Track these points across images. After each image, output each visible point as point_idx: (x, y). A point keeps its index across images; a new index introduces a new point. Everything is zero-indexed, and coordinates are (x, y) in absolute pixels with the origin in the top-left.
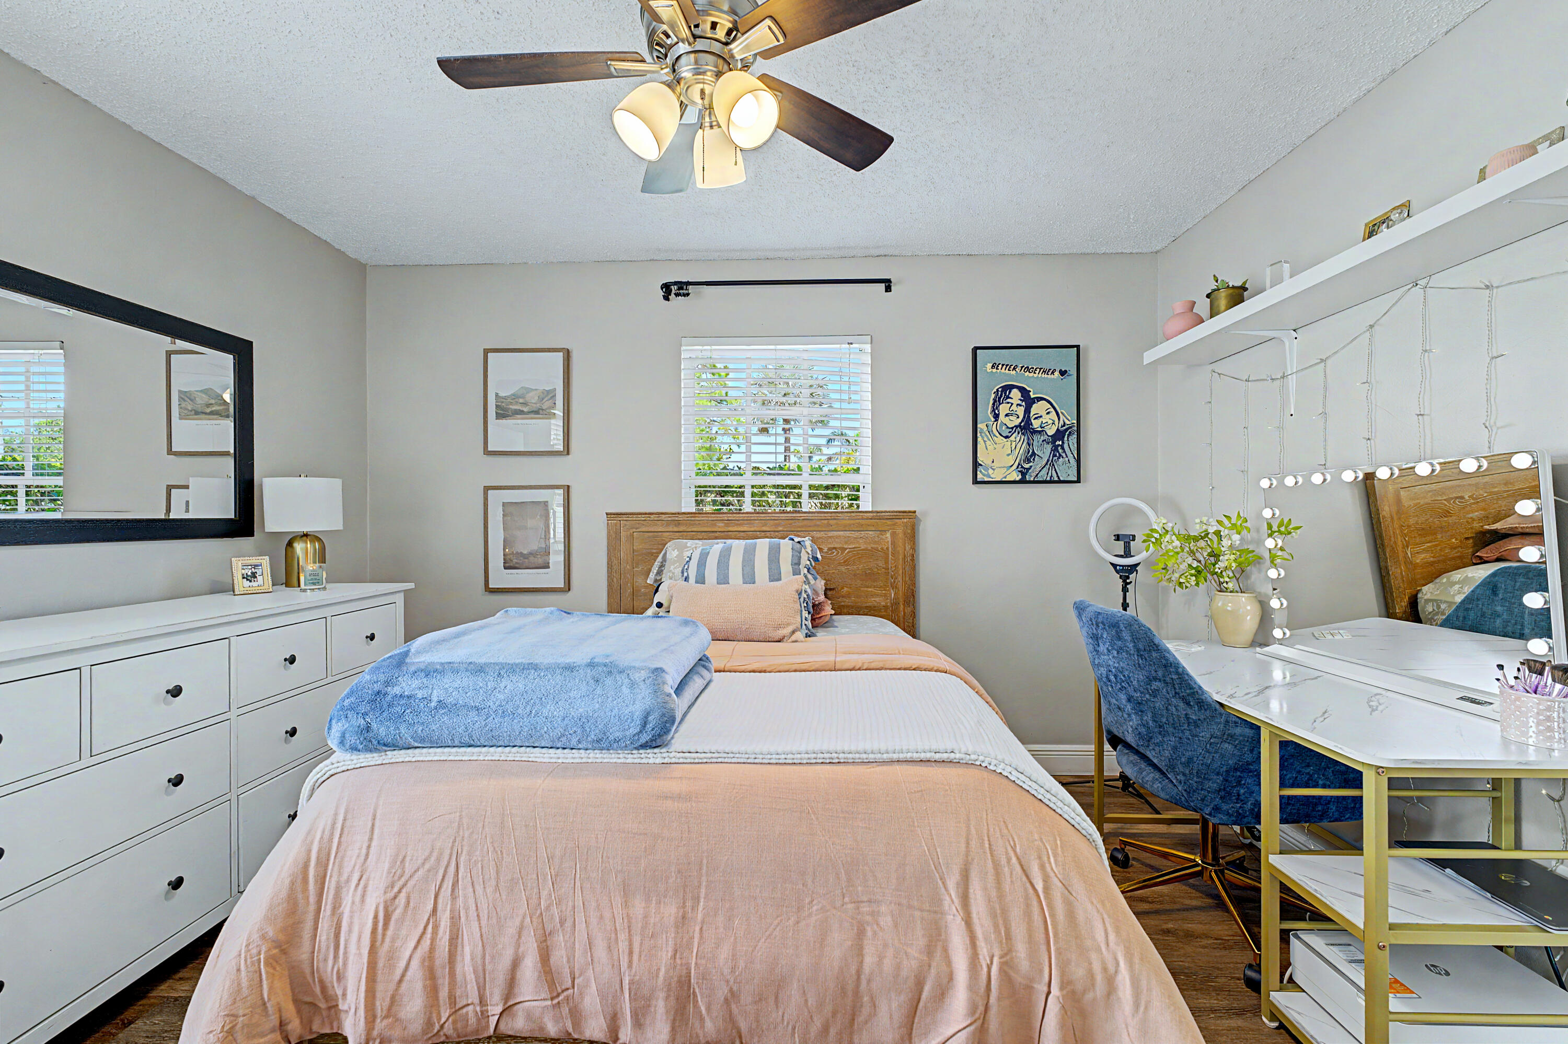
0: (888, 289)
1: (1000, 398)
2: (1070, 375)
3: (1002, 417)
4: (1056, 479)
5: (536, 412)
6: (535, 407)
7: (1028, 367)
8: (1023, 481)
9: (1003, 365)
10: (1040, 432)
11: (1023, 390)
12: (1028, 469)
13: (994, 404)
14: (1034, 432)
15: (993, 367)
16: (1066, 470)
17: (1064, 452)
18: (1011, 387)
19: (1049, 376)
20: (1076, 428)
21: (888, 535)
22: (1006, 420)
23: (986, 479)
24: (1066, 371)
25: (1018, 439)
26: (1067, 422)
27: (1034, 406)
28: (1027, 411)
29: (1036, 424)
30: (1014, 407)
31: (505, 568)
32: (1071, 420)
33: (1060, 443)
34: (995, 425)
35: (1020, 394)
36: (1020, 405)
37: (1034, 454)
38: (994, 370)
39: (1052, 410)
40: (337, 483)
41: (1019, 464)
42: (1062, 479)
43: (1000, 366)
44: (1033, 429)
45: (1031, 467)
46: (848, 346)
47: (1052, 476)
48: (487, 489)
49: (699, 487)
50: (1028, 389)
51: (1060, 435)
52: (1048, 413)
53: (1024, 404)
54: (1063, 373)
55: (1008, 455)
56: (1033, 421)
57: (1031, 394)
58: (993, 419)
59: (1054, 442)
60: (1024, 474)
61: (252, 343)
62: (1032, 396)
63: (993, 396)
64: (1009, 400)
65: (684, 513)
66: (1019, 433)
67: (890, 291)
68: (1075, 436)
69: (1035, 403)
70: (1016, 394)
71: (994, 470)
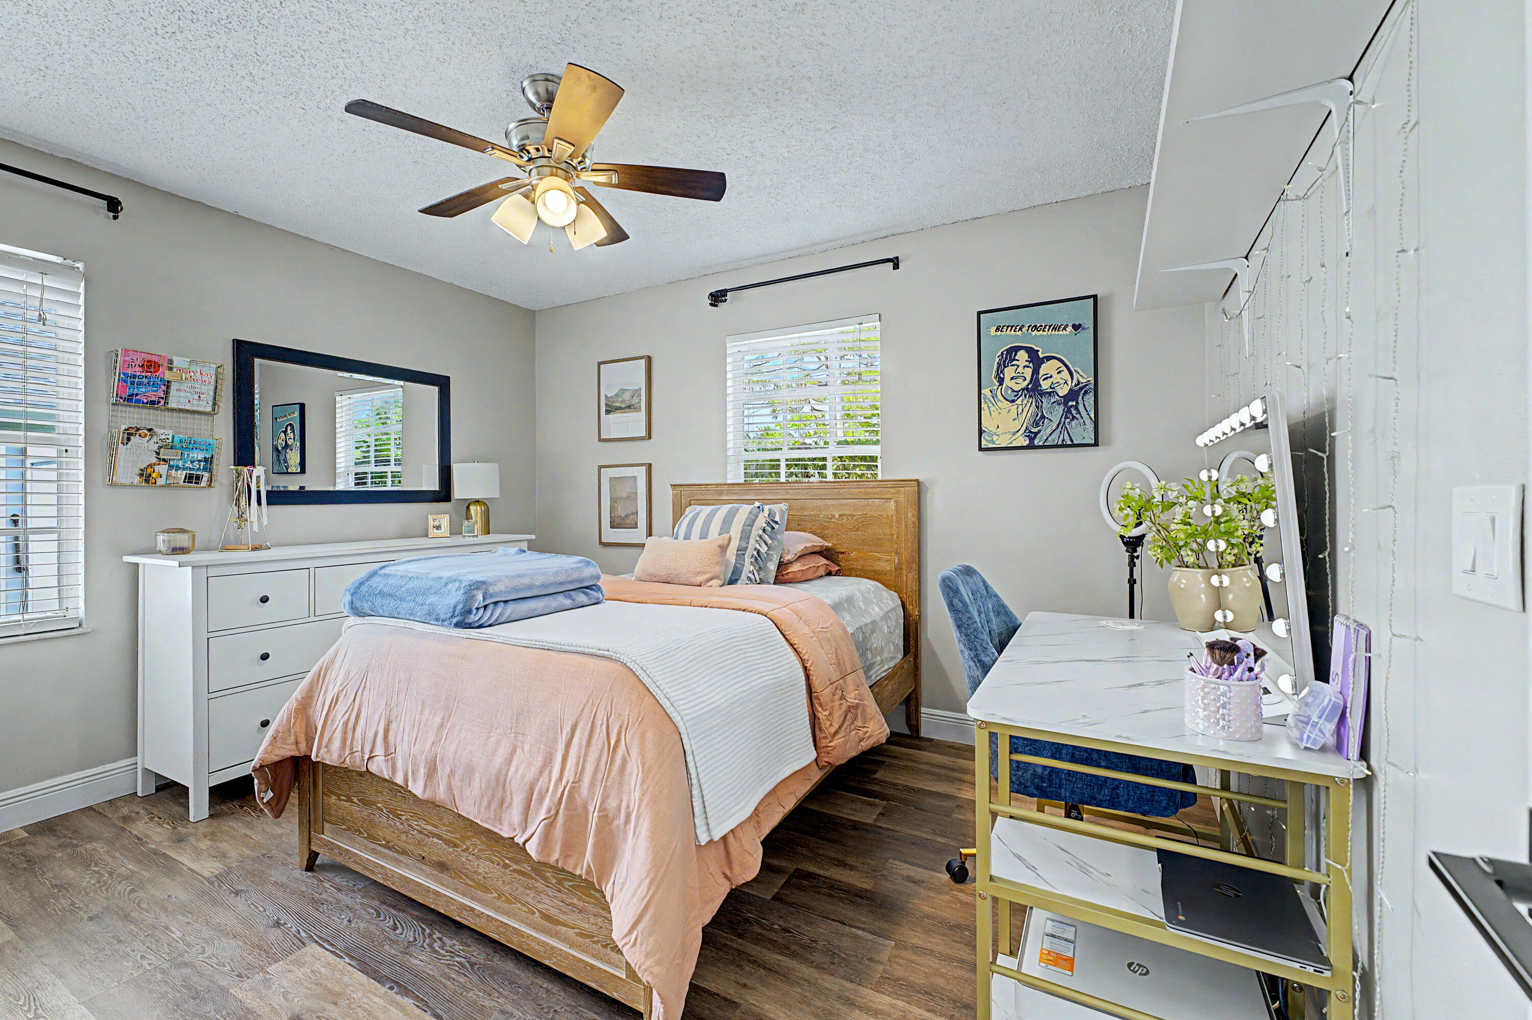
0: (896, 266)
1: (1004, 362)
2: (1086, 329)
3: (1007, 381)
4: (1069, 442)
5: (629, 407)
6: (628, 403)
7: (1035, 326)
8: (1031, 447)
9: (1008, 327)
10: (1050, 394)
11: (1030, 351)
12: (1036, 434)
13: (998, 369)
14: (1042, 394)
15: (997, 329)
16: (1082, 431)
17: (1079, 413)
18: (1017, 349)
19: (1061, 333)
20: (1092, 386)
21: (892, 503)
22: (1012, 384)
23: (991, 446)
24: (1080, 325)
25: (1025, 402)
26: (1082, 380)
27: (1043, 366)
28: (1036, 371)
29: (1045, 385)
30: (1020, 370)
31: (611, 527)
32: (1086, 377)
33: (1074, 403)
34: (999, 389)
35: (1027, 355)
36: (1028, 367)
37: (1043, 417)
38: (999, 333)
39: (1064, 368)
40: (494, 467)
41: (1027, 429)
42: (1075, 442)
43: (1005, 328)
44: (1041, 390)
45: (1040, 431)
46: (858, 326)
47: (1064, 440)
48: (600, 467)
49: (748, 461)
50: (1036, 348)
51: (1073, 395)
52: (1059, 373)
53: (1031, 365)
54: (1076, 327)
55: (1014, 420)
56: (1041, 381)
57: (1040, 353)
58: (998, 384)
59: (1065, 404)
60: (1032, 439)
61: (449, 377)
62: (1041, 356)
63: (997, 360)
64: (1015, 362)
65: (729, 484)
66: (1025, 397)
67: (898, 268)
68: (1092, 394)
69: (1044, 362)
70: (1022, 356)
71: (999, 436)
